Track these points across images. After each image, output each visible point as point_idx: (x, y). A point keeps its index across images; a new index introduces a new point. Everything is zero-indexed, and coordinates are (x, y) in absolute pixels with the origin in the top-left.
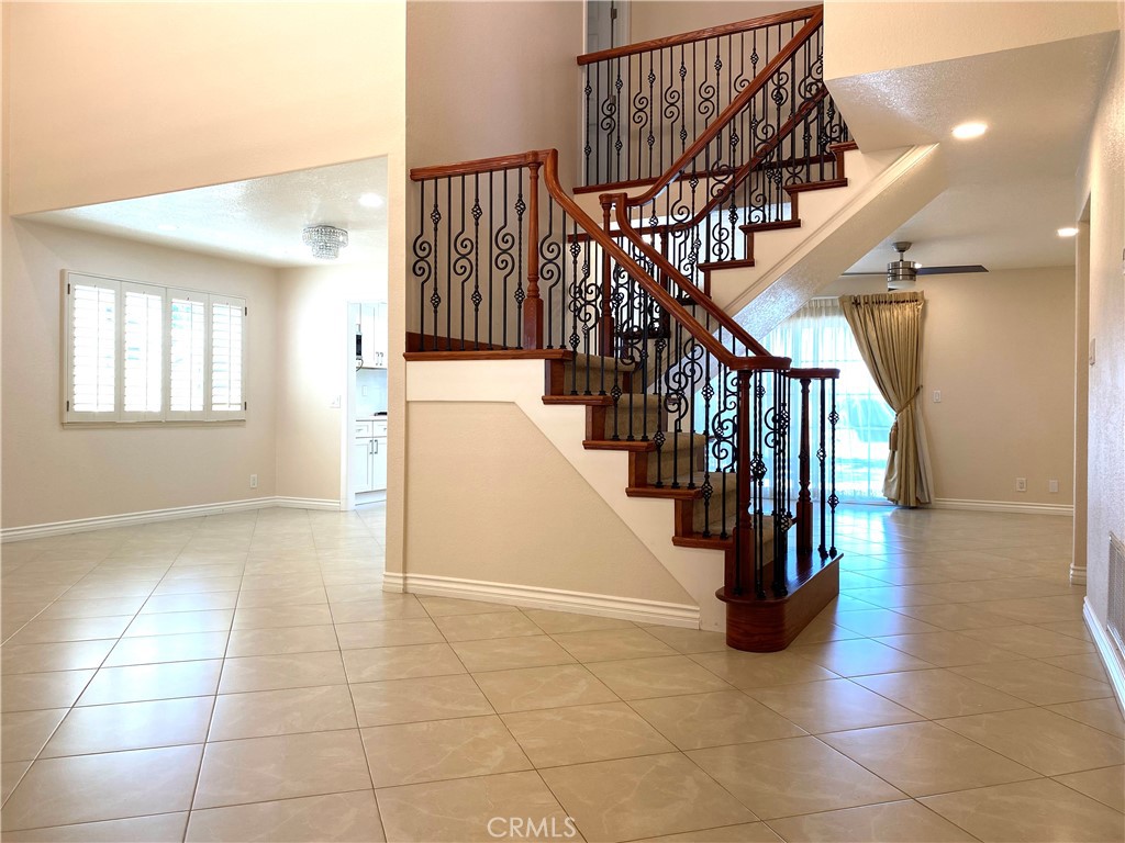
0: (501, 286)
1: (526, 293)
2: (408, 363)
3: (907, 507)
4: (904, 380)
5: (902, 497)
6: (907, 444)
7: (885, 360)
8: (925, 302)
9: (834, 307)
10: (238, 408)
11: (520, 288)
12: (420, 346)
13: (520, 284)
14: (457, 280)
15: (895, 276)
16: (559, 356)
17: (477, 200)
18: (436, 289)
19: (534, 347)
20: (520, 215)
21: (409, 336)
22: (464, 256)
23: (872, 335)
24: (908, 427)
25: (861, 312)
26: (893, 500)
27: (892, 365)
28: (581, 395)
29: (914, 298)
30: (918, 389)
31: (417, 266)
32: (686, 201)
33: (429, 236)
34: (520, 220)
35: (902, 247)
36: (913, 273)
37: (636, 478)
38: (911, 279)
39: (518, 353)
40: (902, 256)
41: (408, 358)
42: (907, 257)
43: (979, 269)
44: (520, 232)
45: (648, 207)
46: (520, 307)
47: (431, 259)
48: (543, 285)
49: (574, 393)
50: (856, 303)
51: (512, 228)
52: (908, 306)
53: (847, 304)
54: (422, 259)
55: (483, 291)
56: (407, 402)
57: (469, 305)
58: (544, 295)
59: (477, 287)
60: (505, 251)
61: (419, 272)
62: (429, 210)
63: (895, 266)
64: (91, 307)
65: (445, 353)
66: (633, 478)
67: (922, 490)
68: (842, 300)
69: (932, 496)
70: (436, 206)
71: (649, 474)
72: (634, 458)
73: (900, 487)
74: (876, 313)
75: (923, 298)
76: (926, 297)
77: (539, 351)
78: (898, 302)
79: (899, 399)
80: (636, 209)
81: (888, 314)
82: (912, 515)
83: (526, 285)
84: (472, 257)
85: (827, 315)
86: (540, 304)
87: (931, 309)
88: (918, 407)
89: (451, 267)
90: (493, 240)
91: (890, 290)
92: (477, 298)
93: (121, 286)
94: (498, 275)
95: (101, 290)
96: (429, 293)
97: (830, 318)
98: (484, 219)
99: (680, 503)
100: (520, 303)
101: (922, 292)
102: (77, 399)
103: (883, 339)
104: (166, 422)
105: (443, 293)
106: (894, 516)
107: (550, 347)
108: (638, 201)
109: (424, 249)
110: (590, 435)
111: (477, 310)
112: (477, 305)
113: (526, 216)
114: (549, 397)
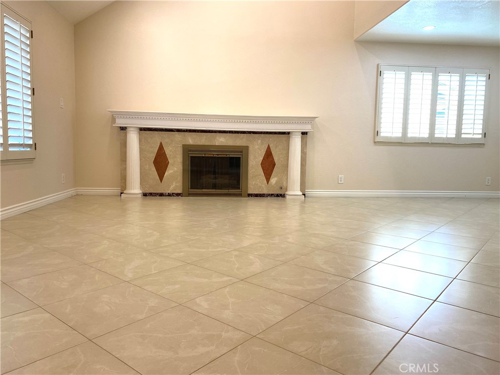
10: (480, 136)
64: (391, 81)
93: (408, 69)
102: (382, 130)
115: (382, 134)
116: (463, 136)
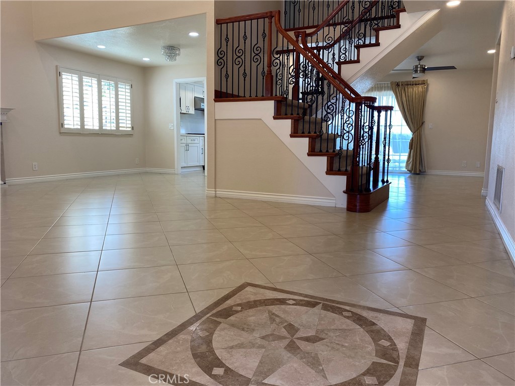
0: (256, 69)
1: (266, 72)
2: (216, 103)
3: (416, 174)
4: (417, 118)
5: (414, 169)
6: (417, 147)
7: (409, 110)
8: (428, 85)
9: (388, 87)
10: (130, 129)
11: (263, 70)
12: (220, 96)
13: (263, 69)
14: (236, 68)
15: (416, 71)
16: (280, 99)
17: (245, 32)
18: (227, 71)
19: (269, 95)
20: (264, 39)
21: (216, 92)
22: (239, 57)
23: (404, 99)
24: (417, 139)
25: (400, 89)
26: (409, 171)
27: (412, 112)
28: (289, 116)
29: (424, 83)
30: (423, 123)
31: (219, 61)
32: (331, 35)
33: (224, 48)
34: (264, 41)
35: (420, 58)
36: (424, 70)
37: (312, 149)
38: (423, 72)
39: (263, 99)
40: (420, 62)
41: (216, 101)
42: (422, 63)
43: (453, 68)
44: (264, 46)
45: (315, 37)
46: (263, 78)
47: (225, 58)
48: (274, 69)
49: (286, 114)
50: (398, 85)
51: (260, 44)
52: (420, 86)
53: (394, 86)
54: (221, 58)
55: (248, 72)
56: (215, 120)
57: (242, 78)
58: (274, 74)
59: (245, 70)
60: (257, 55)
61: (220, 64)
62: (224, 37)
63: (417, 67)
64: (69, 82)
65: (232, 99)
66: (310, 149)
67: (422, 167)
68: (392, 83)
69: (426, 169)
70: (227, 35)
71: (316, 148)
72: (311, 140)
73: (413, 165)
74: (406, 89)
75: (427, 82)
76: (428, 82)
77: (272, 97)
78: (416, 84)
79: (414, 128)
80: (309, 38)
81: (411, 90)
82: (417, 176)
83: (266, 69)
84: (243, 57)
85: (385, 90)
86: (272, 76)
87: (430, 88)
88: (422, 130)
89: (233, 62)
90: (252, 49)
91: (414, 78)
92: (245, 74)
93: (81, 74)
94: (254, 65)
95: (73, 75)
96: (224, 73)
97: (386, 92)
98: (248, 41)
99: (329, 158)
100: (263, 77)
101: (427, 80)
102: (66, 122)
103: (409, 101)
104: (101, 134)
105: (230, 73)
106: (410, 177)
107: (276, 95)
108: (311, 35)
109: (222, 54)
110: (293, 132)
111: (245, 80)
112: (245, 78)
113: (266, 39)
114: (276, 116)
115: (66, 126)
116: (121, 129)
